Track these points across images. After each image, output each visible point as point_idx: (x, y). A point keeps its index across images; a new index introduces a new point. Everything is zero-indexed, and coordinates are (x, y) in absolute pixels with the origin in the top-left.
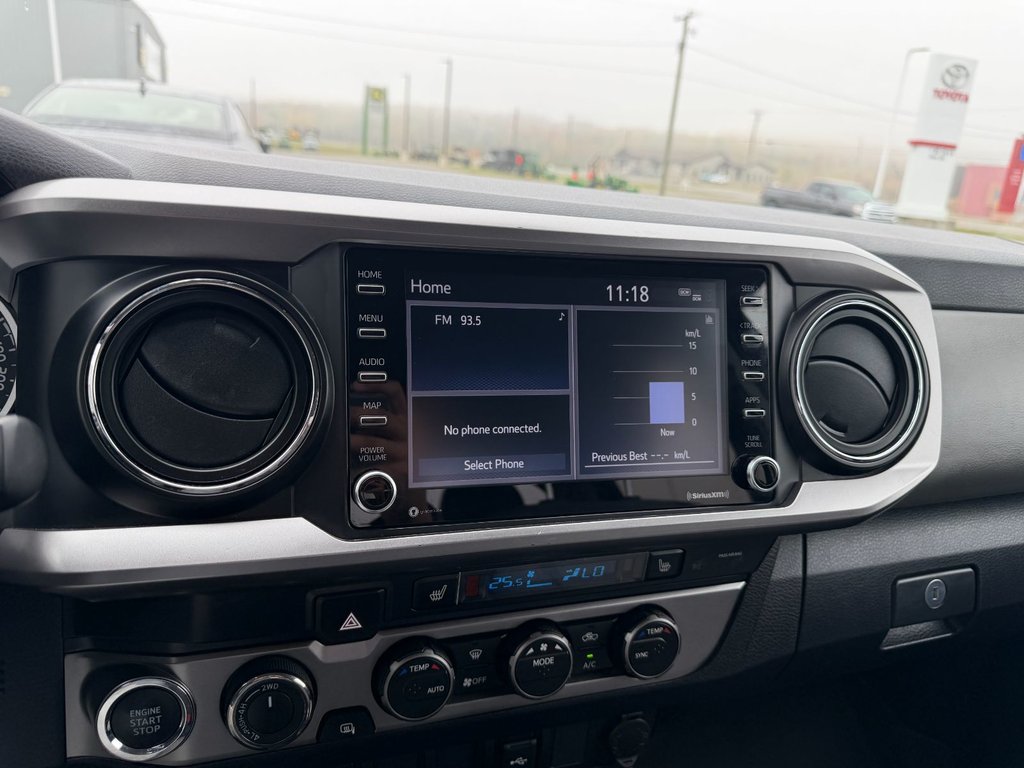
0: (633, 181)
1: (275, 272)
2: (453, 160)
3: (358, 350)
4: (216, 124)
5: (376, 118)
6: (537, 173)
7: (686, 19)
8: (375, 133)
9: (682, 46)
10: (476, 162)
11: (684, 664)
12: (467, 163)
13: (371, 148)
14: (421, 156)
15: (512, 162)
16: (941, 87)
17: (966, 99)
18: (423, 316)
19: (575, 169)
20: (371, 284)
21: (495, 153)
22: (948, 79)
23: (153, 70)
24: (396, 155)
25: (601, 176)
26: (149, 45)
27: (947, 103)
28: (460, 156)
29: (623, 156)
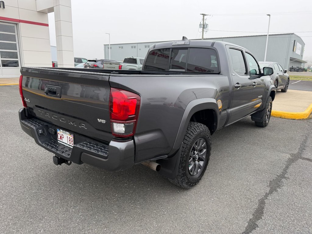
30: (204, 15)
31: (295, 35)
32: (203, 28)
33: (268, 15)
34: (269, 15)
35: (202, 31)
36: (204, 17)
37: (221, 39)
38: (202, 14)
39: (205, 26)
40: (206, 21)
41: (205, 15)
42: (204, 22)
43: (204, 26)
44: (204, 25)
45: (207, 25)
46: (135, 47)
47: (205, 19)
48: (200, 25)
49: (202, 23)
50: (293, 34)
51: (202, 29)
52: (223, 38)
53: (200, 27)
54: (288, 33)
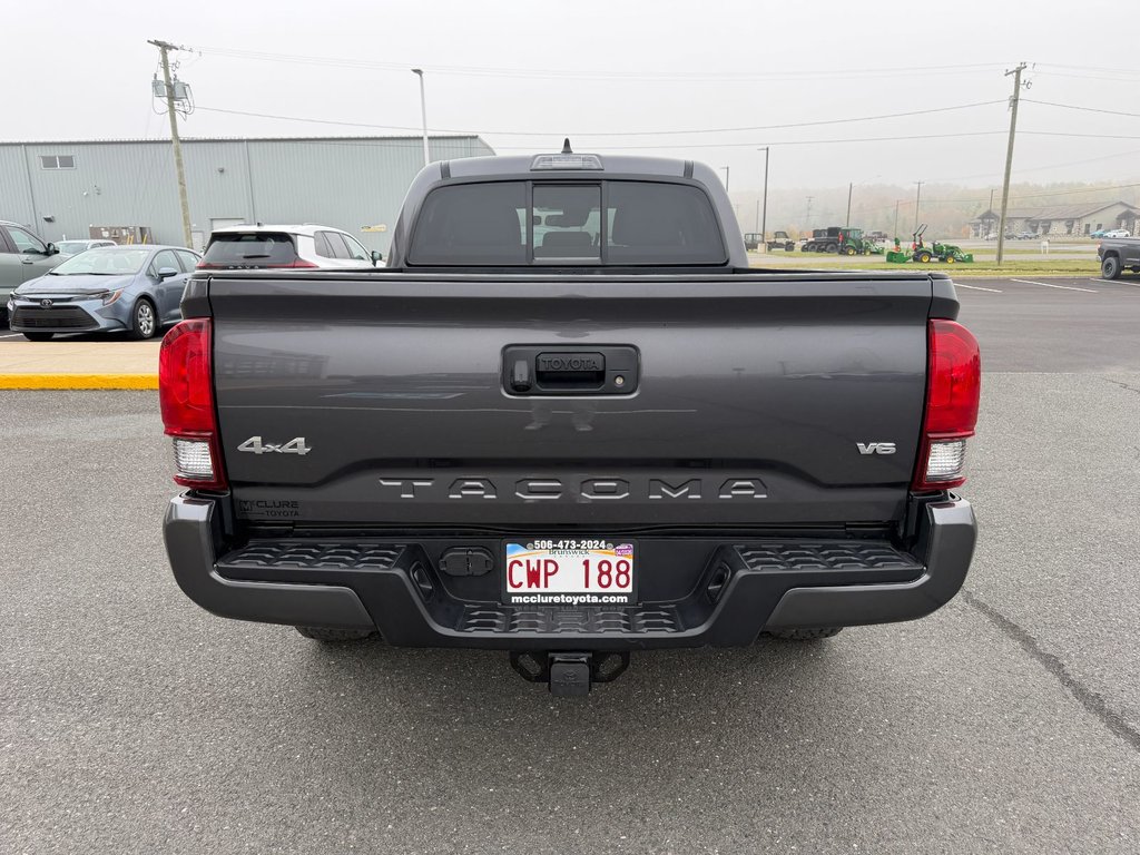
2: (773, 244)
6: (860, 249)
7: (1018, 72)
9: (1015, 100)
10: (799, 245)
12: (788, 246)
15: (834, 241)
21: (816, 233)
25: (927, 246)
28: (780, 240)
29: (989, 218)
30: (165, 47)
31: (481, 141)
32: (172, 98)
33: (415, 71)
34: (418, 72)
35: (167, 108)
36: (164, 54)
37: (240, 144)
38: (157, 43)
39: (178, 91)
40: (178, 72)
41: (171, 48)
42: (172, 76)
43: (173, 92)
44: (170, 87)
45: (185, 86)
47: (170, 62)
48: (156, 84)
49: (161, 77)
50: (476, 137)
51: (166, 99)
52: (248, 141)
53: (157, 93)
54: (463, 134)
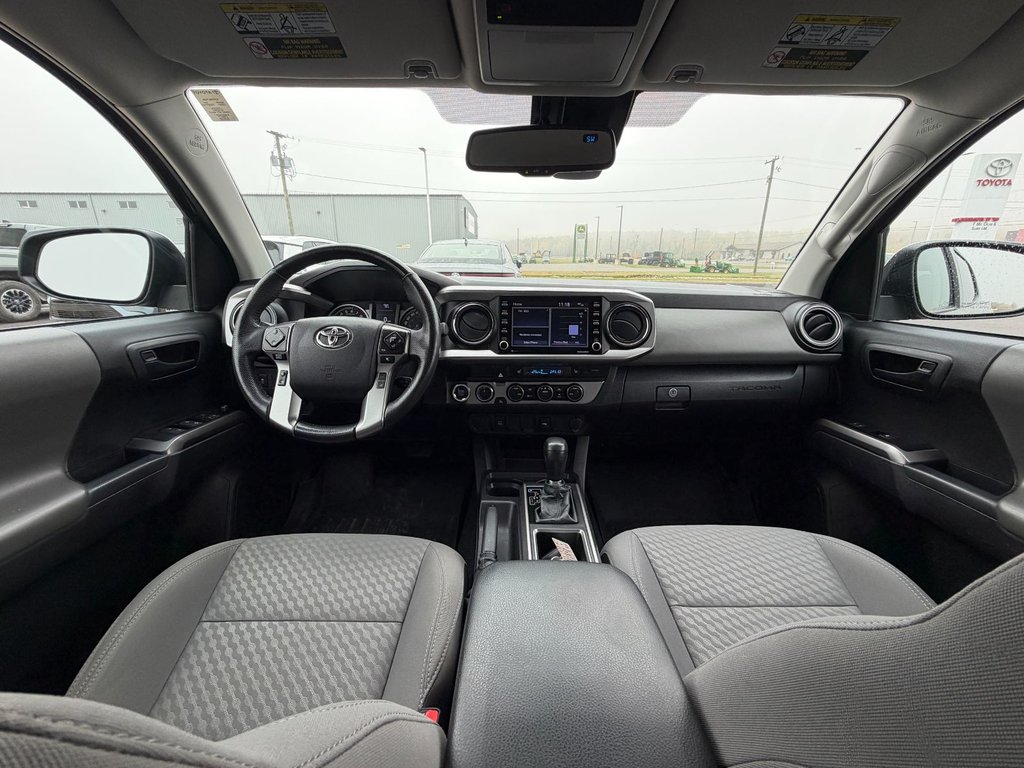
0: (735, 265)
1: (487, 302)
2: (622, 260)
3: (502, 317)
4: (496, 257)
5: (581, 242)
6: (672, 264)
7: (773, 161)
8: (580, 249)
9: (770, 179)
10: (636, 261)
11: (584, 401)
12: (631, 262)
13: (577, 260)
14: (604, 261)
15: (657, 259)
16: (985, 177)
17: (1010, 183)
18: (516, 310)
19: (697, 261)
20: (505, 304)
21: (647, 255)
22: (992, 171)
23: (471, 229)
24: (592, 261)
25: (714, 263)
26: (470, 218)
27: (990, 188)
28: (626, 258)
29: (732, 249)
30: (277, 135)
31: (463, 198)
32: (283, 167)
33: (421, 149)
34: (423, 149)
35: (280, 173)
36: (277, 140)
38: (273, 133)
39: (286, 162)
40: (286, 151)
41: (282, 136)
42: (282, 153)
43: (282, 163)
44: (282, 160)
45: (290, 160)
46: (83, 205)
47: (281, 145)
48: (273, 158)
49: (276, 154)
50: (460, 196)
51: (279, 168)
53: (274, 163)
